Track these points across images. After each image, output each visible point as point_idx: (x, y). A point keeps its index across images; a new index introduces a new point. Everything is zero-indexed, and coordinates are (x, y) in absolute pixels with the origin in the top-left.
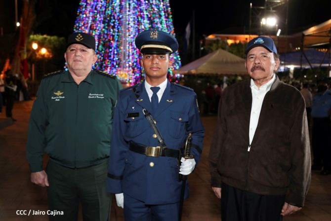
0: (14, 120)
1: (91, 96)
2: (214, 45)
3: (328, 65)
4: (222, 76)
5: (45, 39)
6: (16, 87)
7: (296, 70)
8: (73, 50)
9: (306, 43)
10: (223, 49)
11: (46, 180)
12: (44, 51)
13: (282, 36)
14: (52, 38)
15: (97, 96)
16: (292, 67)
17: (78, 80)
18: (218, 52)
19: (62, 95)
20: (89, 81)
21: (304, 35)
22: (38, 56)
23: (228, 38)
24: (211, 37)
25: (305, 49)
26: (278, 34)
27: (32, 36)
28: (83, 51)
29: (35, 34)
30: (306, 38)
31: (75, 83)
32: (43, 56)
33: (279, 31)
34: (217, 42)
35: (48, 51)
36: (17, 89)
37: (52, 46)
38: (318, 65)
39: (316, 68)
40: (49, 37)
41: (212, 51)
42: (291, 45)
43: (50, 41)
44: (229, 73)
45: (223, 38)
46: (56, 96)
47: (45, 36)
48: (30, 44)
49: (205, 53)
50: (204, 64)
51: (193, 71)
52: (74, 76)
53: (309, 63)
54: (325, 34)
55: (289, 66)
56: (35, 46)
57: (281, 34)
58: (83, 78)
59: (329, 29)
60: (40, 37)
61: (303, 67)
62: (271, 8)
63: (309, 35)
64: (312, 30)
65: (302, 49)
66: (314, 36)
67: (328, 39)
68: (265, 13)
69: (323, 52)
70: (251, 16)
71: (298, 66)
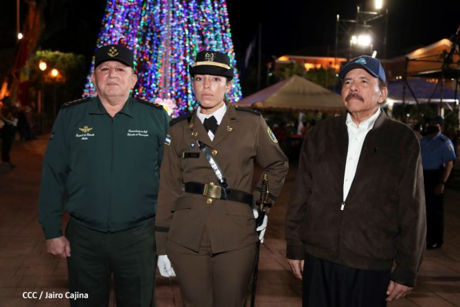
1: (131, 133)
2: (287, 70)
3: (439, 100)
4: (297, 111)
5: (57, 56)
6: (16, 121)
7: (396, 106)
8: (105, 69)
9: (410, 69)
10: (299, 75)
11: (68, 249)
12: (55, 73)
14: (67, 55)
15: (139, 133)
16: (391, 103)
17: (113, 110)
18: (293, 79)
19: (90, 132)
20: (128, 112)
21: (408, 60)
22: (46, 80)
23: (306, 61)
24: (283, 59)
25: (409, 78)
27: (38, 53)
28: (120, 70)
29: (43, 49)
30: (411, 63)
31: (108, 114)
32: (54, 79)
33: (375, 53)
34: (290, 65)
35: (60, 73)
37: (66, 66)
38: (426, 100)
39: (423, 105)
40: (62, 54)
41: (284, 79)
42: (390, 72)
43: (63, 59)
44: (307, 108)
45: (299, 61)
47: (57, 52)
48: (36, 63)
49: (274, 81)
50: (275, 95)
51: (259, 105)
53: (415, 97)
54: (434, 59)
56: (43, 66)
59: (441, 52)
60: (50, 54)
61: (406, 102)
62: (365, 22)
63: (414, 60)
64: (418, 53)
65: (404, 78)
66: (421, 60)
67: (440, 65)
68: (357, 29)
69: (433, 83)
70: (337, 32)
71: (400, 102)
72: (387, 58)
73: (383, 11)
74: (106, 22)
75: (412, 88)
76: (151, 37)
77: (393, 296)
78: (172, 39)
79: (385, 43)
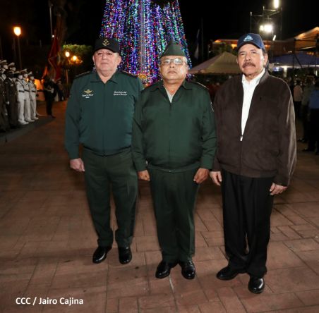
0: (54, 117)
1: (116, 94)
2: (221, 48)
3: (314, 66)
4: (227, 75)
5: (76, 47)
6: (53, 90)
7: (288, 70)
8: (100, 54)
9: (297, 46)
10: (228, 51)
11: (83, 166)
12: (75, 58)
13: (277, 41)
14: (81, 47)
15: (121, 93)
16: (285, 68)
17: (105, 79)
18: (224, 54)
19: (91, 93)
20: (114, 80)
21: (295, 40)
22: (70, 63)
23: (232, 43)
24: (217, 41)
25: (296, 52)
26: (274, 39)
27: (64, 46)
28: (109, 54)
29: (67, 44)
30: (297, 42)
31: (102, 82)
32: (75, 62)
33: (275, 37)
34: (222, 46)
35: (78, 58)
36: (54, 91)
37: (81, 54)
38: (307, 66)
39: (305, 68)
40: (78, 46)
41: (218, 54)
42: (284, 49)
43: (79, 49)
44: (233, 73)
45: (228, 43)
46: (86, 94)
47: (75, 45)
48: (63, 53)
49: (212, 56)
50: (212, 65)
51: (203, 71)
52: (102, 77)
53: (300, 64)
54: (311, 39)
55: (283, 67)
56: (67, 54)
57: (276, 39)
58: (109, 78)
59: (315, 35)
60: (71, 46)
61: (295, 67)
62: (268, 16)
63: (299, 40)
64: (301, 36)
65: (293, 52)
66: (303, 40)
67: (315, 43)
68: (263, 21)
69: (310, 55)
70: (251, 23)
71: (291, 67)
72: (283, 39)
73: (279, 9)
74: (105, 23)
75: (298, 58)
76: (133, 31)
77: (274, 192)
78: (146, 32)
79: (281, 29)
